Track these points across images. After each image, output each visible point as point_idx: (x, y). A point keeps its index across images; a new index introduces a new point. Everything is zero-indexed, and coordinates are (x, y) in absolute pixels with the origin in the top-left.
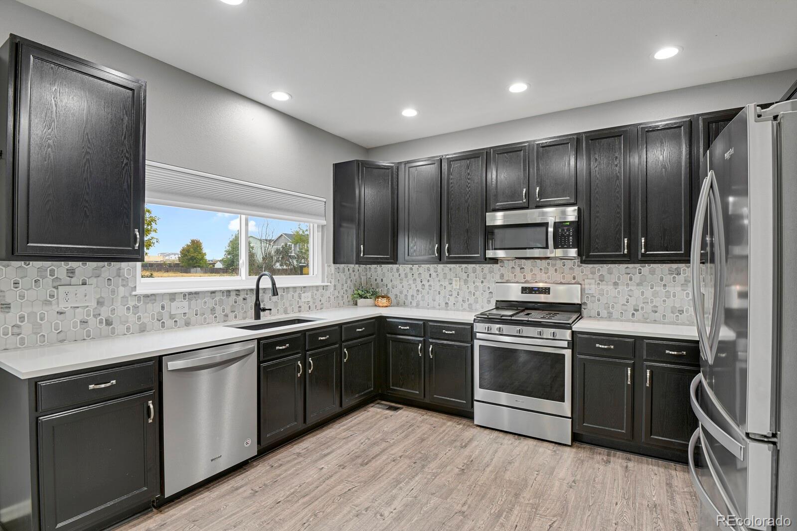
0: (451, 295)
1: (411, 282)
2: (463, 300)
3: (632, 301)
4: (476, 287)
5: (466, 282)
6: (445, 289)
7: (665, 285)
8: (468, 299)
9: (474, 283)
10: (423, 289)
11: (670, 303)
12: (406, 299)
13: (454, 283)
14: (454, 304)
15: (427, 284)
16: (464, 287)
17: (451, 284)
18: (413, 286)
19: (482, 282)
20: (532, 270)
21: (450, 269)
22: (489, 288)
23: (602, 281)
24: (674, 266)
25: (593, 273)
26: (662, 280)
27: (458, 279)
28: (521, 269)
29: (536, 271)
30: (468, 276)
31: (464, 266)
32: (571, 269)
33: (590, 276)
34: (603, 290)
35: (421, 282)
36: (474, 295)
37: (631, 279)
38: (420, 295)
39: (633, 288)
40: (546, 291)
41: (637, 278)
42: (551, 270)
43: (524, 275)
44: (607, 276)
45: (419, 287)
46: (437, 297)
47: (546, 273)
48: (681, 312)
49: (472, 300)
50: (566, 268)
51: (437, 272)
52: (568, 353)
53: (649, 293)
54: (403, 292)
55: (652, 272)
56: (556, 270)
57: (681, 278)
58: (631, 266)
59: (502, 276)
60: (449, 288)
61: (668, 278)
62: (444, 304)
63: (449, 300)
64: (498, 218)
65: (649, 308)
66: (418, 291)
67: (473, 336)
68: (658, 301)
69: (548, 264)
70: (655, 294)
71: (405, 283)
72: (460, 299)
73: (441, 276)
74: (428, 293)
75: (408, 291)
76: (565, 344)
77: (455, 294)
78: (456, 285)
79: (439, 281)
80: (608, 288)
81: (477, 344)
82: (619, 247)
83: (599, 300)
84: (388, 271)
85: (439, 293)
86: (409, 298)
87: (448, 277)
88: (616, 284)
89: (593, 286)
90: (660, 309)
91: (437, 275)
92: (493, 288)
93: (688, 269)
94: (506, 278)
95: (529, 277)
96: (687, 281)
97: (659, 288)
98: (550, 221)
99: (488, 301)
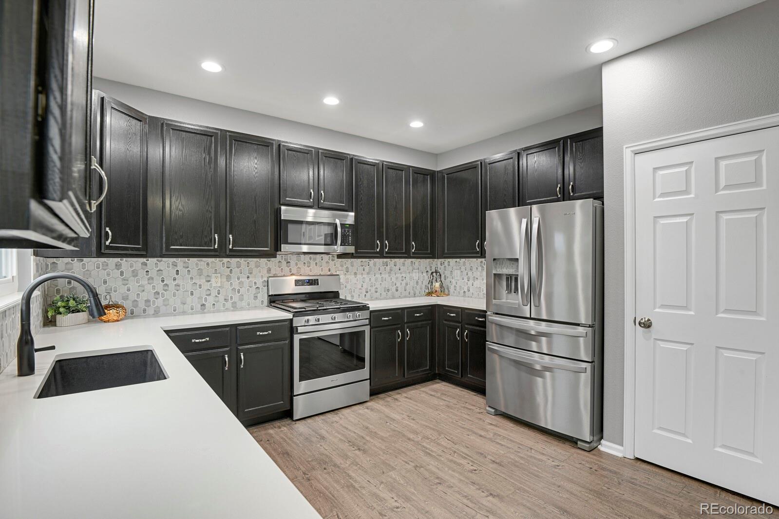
0: (210, 295)
1: (144, 282)
2: (225, 299)
3: (365, 286)
4: (241, 283)
5: (228, 278)
6: (200, 288)
7: (381, 273)
8: (231, 298)
9: (238, 279)
10: (166, 290)
12: (136, 306)
13: (213, 280)
14: (214, 304)
15: (172, 284)
16: (227, 285)
17: (209, 281)
18: (149, 288)
19: (248, 277)
20: (297, 264)
21: (208, 264)
22: (255, 283)
23: (347, 272)
24: (385, 260)
25: (342, 266)
26: (379, 270)
27: (219, 275)
28: (287, 263)
29: (300, 265)
30: (231, 271)
31: (225, 260)
32: (327, 262)
33: (340, 268)
34: (348, 279)
35: (163, 281)
36: (239, 292)
37: (364, 270)
38: (161, 300)
39: (365, 276)
40: (316, 282)
41: (367, 269)
42: (313, 263)
43: (290, 269)
44: (350, 268)
45: (160, 287)
46: (189, 299)
47: (308, 267)
49: (236, 297)
50: (324, 262)
51: (188, 267)
52: (367, 329)
53: (373, 279)
54: (130, 297)
55: (375, 265)
56: (316, 263)
57: (388, 268)
59: (269, 270)
60: (206, 286)
61: (382, 268)
62: (200, 306)
63: (206, 300)
64: (295, 214)
65: (373, 290)
66: (157, 293)
67: (293, 330)
68: (377, 285)
69: (310, 258)
70: (376, 280)
71: (132, 284)
72: (221, 298)
73: (194, 272)
74: (174, 295)
75: (138, 294)
76: (367, 322)
77: (214, 293)
78: (216, 282)
79: (192, 278)
80: (351, 277)
81: (297, 338)
83: (346, 287)
84: (98, 268)
85: (192, 294)
86: (142, 305)
87: (205, 273)
88: (355, 274)
89: (344, 276)
90: (379, 290)
91: (189, 271)
92: (260, 282)
93: (391, 262)
94: (273, 272)
95: (294, 271)
96: (391, 270)
97: (378, 276)
98: (338, 222)
99: (256, 297)
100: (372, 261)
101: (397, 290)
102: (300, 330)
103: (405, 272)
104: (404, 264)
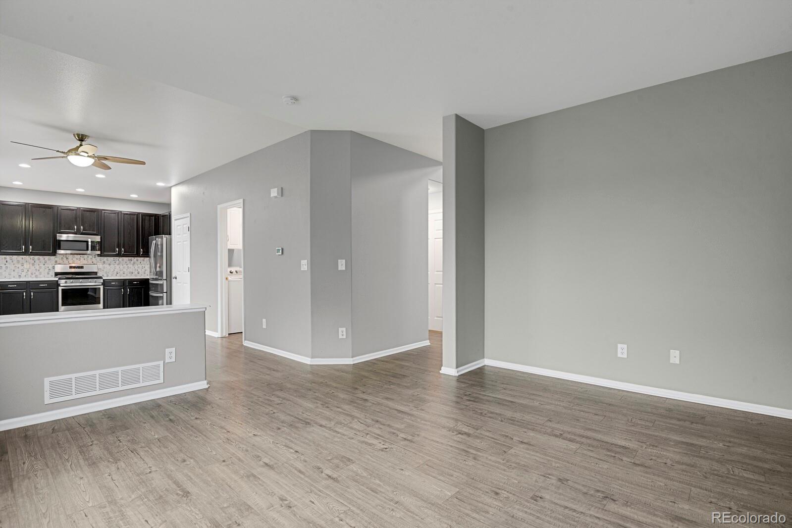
0: (23, 272)
2: (32, 274)
3: (116, 270)
4: (40, 267)
5: (33, 265)
6: (19, 269)
7: (127, 265)
8: (35, 273)
9: (39, 265)
11: (129, 270)
14: (26, 276)
15: (4, 267)
16: (32, 267)
17: (23, 266)
19: (44, 264)
20: (72, 259)
21: (23, 259)
22: (47, 267)
23: (104, 263)
24: (130, 258)
25: (101, 260)
26: (126, 263)
27: (28, 263)
28: (67, 259)
29: (75, 259)
30: (35, 262)
31: (32, 257)
33: (99, 261)
36: (39, 271)
37: (115, 263)
39: (116, 265)
40: (82, 267)
41: (117, 262)
42: (82, 259)
44: (106, 262)
46: (13, 273)
47: (80, 260)
48: (132, 273)
49: (37, 273)
50: (89, 258)
51: (12, 260)
52: (102, 287)
53: (121, 267)
55: (123, 260)
56: (84, 259)
57: (132, 262)
58: (115, 258)
60: (22, 268)
61: (128, 262)
62: (18, 276)
63: (21, 274)
64: (64, 237)
65: (122, 272)
67: (59, 285)
68: (125, 270)
70: (124, 267)
72: (29, 272)
74: (5, 271)
76: (101, 284)
77: (25, 271)
78: (26, 266)
79: (14, 264)
80: (106, 266)
81: (60, 289)
82: (115, 251)
83: (102, 270)
85: (14, 271)
87: (21, 263)
88: (109, 264)
89: (101, 265)
92: (51, 267)
93: (134, 259)
94: (58, 262)
95: (71, 262)
96: (134, 263)
97: (125, 266)
98: (90, 240)
99: (48, 274)
100: (121, 259)
101: (138, 273)
102: (61, 285)
103: (145, 264)
104: (144, 260)
